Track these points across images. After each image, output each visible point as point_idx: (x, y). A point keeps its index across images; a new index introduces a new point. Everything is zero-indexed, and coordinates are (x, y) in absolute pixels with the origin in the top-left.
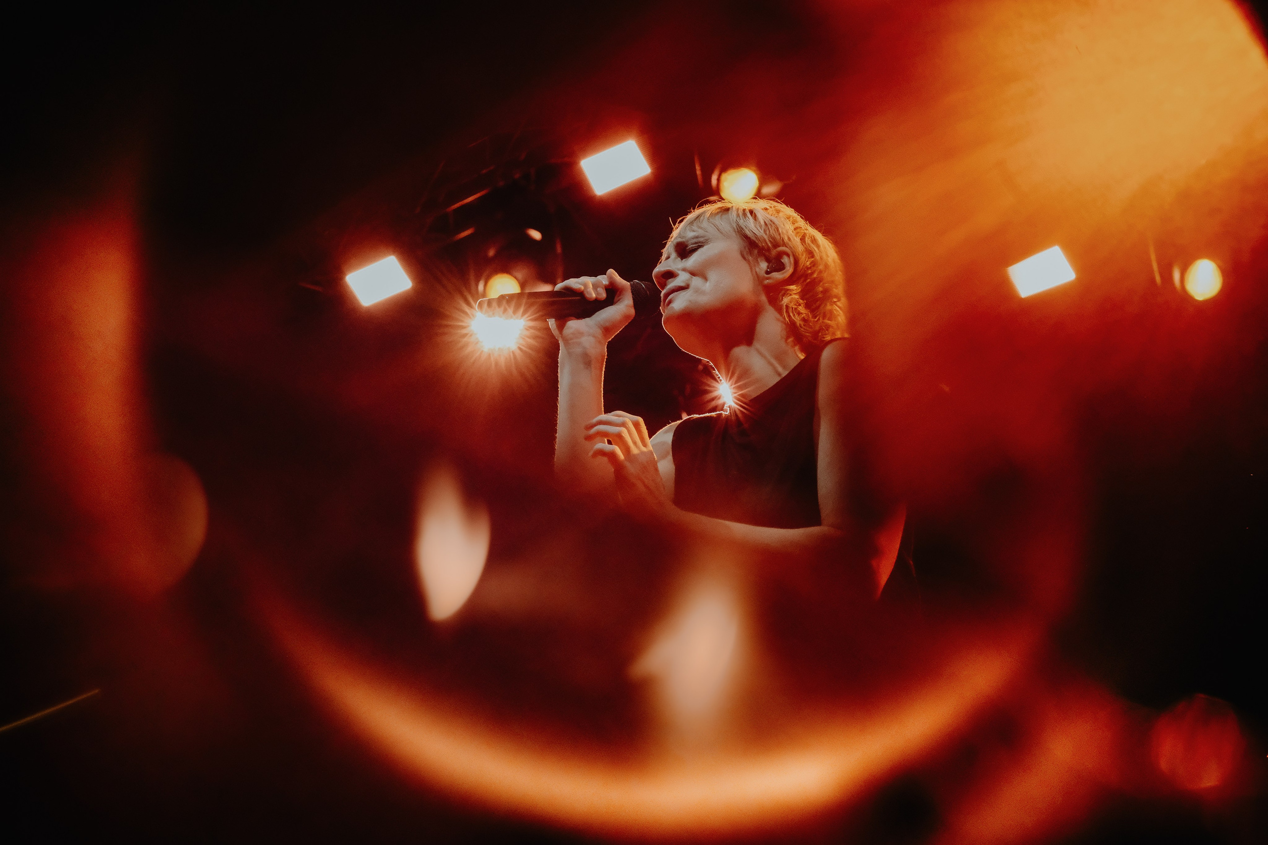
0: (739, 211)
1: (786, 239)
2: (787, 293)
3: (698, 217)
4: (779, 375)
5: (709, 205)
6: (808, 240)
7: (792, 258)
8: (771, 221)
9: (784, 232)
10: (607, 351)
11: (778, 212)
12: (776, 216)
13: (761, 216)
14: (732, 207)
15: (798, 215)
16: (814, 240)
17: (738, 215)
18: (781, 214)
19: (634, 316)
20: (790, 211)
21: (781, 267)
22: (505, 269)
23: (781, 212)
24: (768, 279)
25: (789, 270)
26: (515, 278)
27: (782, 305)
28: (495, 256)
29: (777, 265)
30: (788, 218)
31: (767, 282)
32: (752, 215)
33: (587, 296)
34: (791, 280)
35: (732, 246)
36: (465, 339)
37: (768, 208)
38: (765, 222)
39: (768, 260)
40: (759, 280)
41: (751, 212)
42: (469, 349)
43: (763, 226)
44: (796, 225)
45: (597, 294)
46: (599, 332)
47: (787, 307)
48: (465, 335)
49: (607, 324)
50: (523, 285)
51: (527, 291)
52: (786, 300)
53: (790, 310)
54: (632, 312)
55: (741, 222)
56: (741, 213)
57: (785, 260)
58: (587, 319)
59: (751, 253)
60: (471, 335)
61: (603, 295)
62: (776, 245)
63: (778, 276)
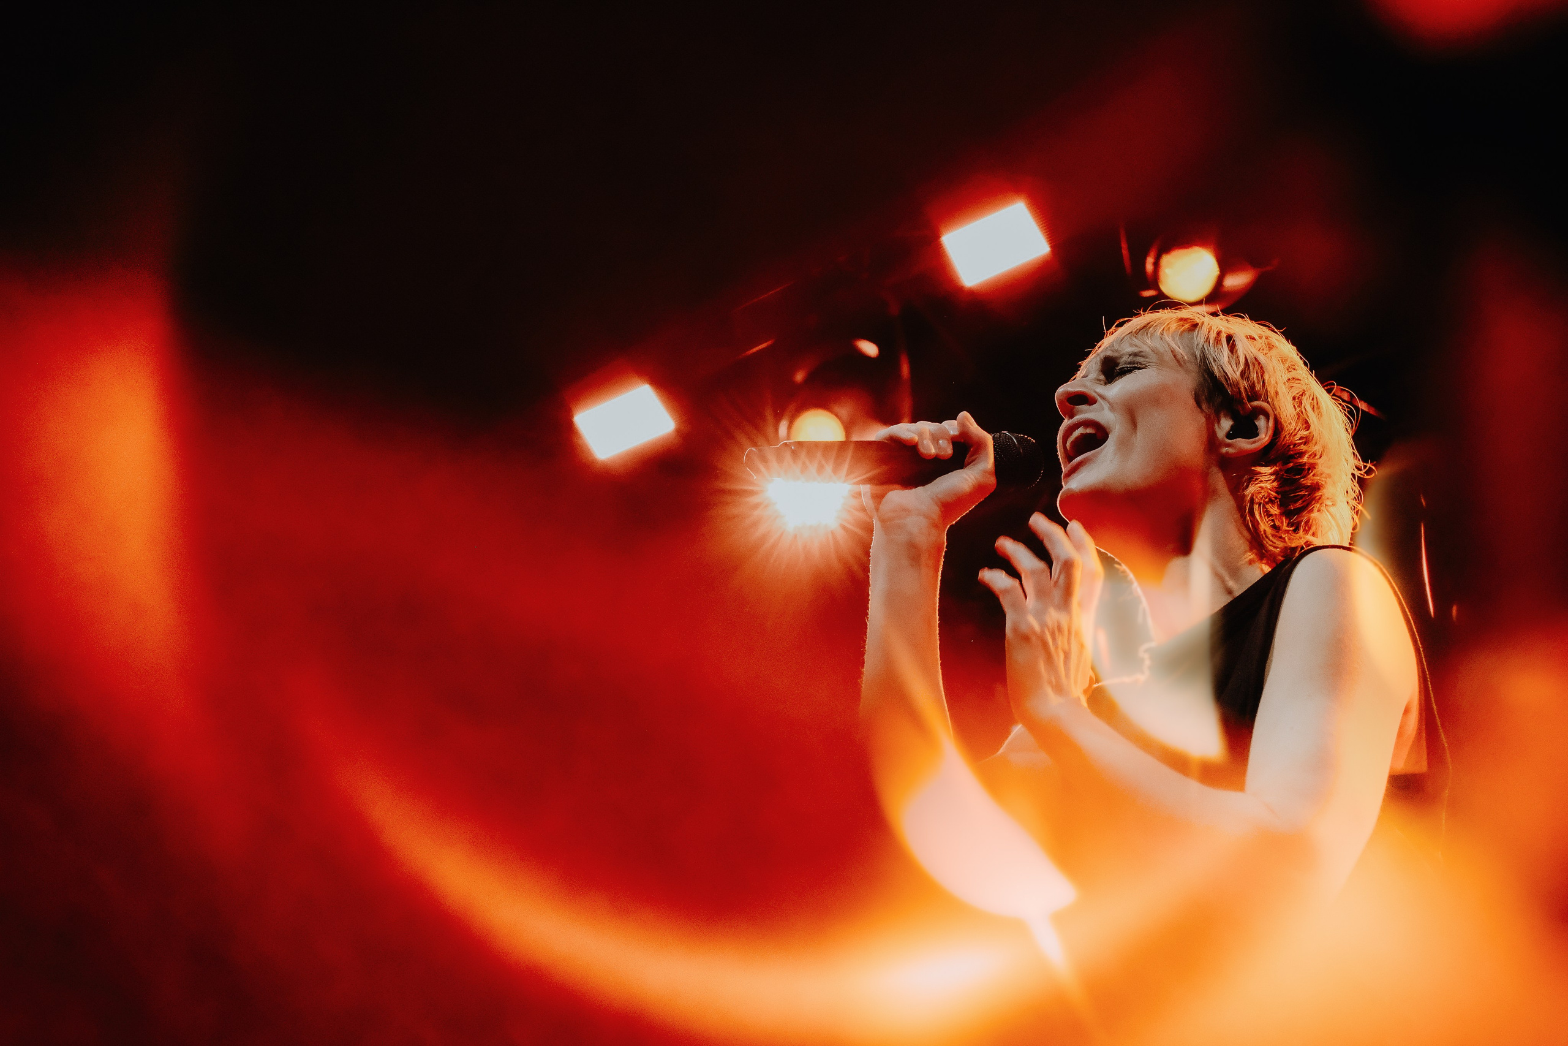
0: (1212, 332)
1: (1271, 391)
2: (1252, 477)
3: (1145, 327)
4: (1230, 592)
5: (1169, 310)
6: (1307, 403)
7: (1271, 423)
8: (1256, 358)
9: (1273, 382)
10: (947, 539)
11: (1271, 347)
12: (1265, 352)
13: (1243, 348)
14: (1203, 323)
15: (1301, 358)
16: (1316, 406)
17: (1207, 340)
18: (1274, 352)
19: (995, 487)
20: (1289, 350)
21: (1252, 433)
22: (823, 404)
23: (1274, 349)
24: (1229, 445)
25: (1264, 437)
26: (837, 415)
27: (1244, 496)
28: (808, 380)
29: (1245, 427)
30: (1284, 361)
31: (1224, 450)
32: (1228, 344)
33: (922, 450)
34: (1264, 456)
35: (1186, 382)
36: (757, 513)
37: (1257, 338)
38: (1246, 358)
39: (1234, 416)
40: (1212, 443)
41: (1229, 338)
42: (761, 530)
43: (1242, 366)
44: (1293, 374)
45: (939, 448)
46: (935, 511)
47: (1252, 501)
48: (756, 506)
49: (949, 499)
50: (848, 428)
51: (856, 438)
52: (1252, 489)
53: (1256, 507)
54: (992, 480)
55: (1211, 351)
56: (1213, 336)
57: (1261, 422)
58: (920, 489)
59: (1209, 400)
60: (766, 506)
61: (948, 450)
62: (1254, 395)
63: (1244, 444)
